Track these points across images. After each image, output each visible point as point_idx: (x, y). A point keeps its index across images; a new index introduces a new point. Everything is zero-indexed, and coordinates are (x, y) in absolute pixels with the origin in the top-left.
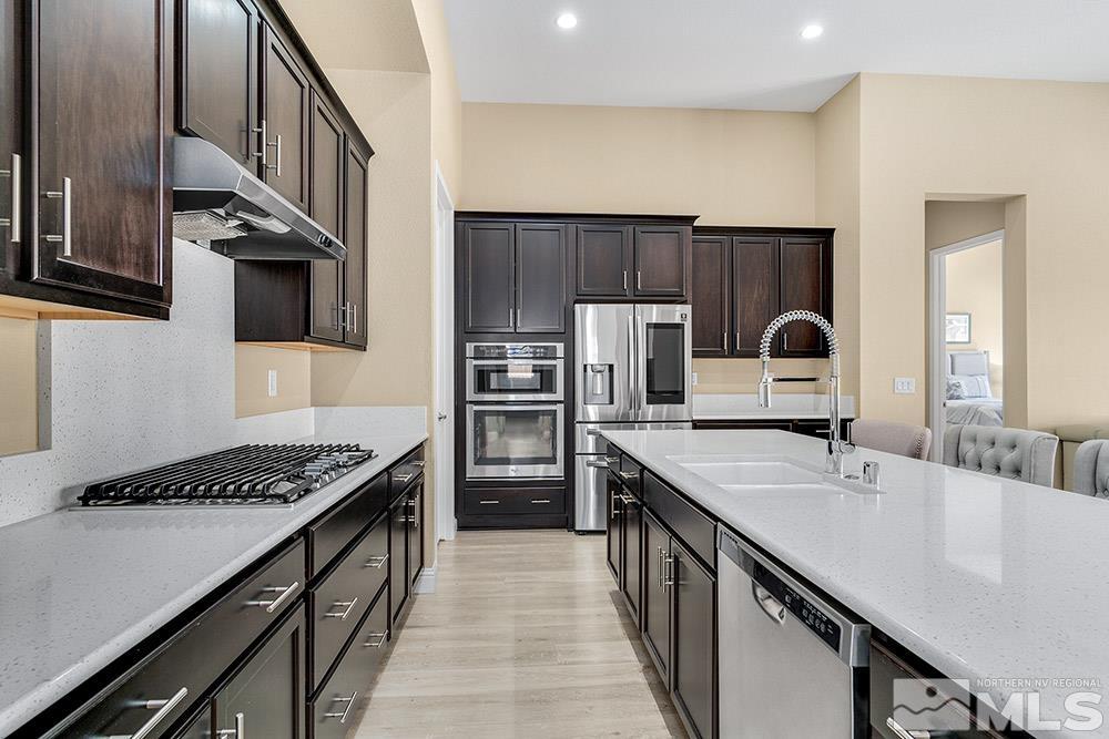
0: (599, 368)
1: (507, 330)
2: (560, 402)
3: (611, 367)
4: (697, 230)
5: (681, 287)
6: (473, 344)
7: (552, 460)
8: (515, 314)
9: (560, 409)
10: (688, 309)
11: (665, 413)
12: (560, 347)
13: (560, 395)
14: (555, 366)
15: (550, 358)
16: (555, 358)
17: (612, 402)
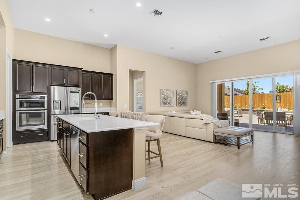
0: (57, 101)
1: (30, 92)
2: (46, 110)
3: (61, 101)
4: (83, 71)
5: (79, 83)
6: (18, 95)
7: (44, 124)
8: (33, 87)
9: (46, 112)
10: (80, 89)
11: (77, 112)
12: (46, 97)
13: (46, 108)
14: (45, 101)
15: (43, 99)
16: (45, 99)
17: (61, 109)
